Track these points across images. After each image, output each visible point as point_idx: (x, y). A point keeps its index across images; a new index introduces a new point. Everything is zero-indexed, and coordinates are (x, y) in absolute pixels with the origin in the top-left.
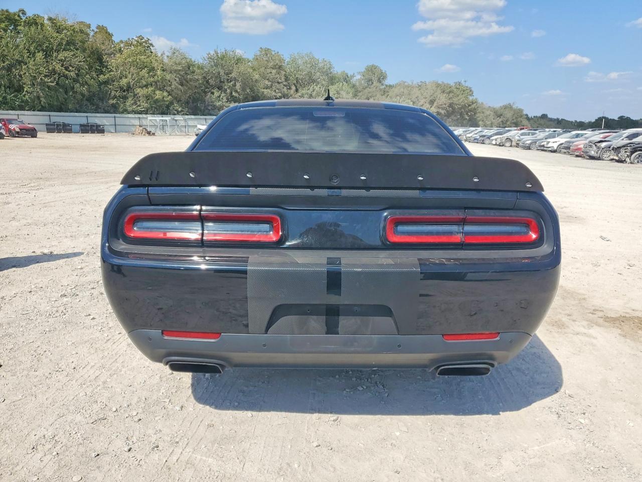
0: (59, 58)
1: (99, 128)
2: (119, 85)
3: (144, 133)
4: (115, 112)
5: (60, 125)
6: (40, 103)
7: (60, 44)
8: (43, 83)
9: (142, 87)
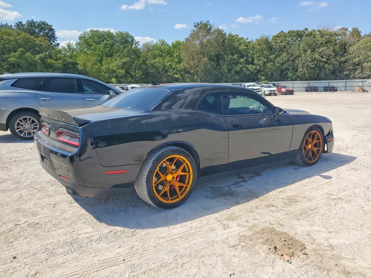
0: (319, 51)
1: (334, 89)
2: (352, 62)
3: (360, 91)
4: (347, 79)
5: (313, 88)
6: (305, 76)
7: (322, 44)
8: (308, 66)
9: (367, 62)
